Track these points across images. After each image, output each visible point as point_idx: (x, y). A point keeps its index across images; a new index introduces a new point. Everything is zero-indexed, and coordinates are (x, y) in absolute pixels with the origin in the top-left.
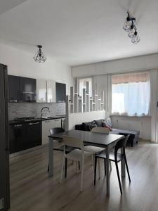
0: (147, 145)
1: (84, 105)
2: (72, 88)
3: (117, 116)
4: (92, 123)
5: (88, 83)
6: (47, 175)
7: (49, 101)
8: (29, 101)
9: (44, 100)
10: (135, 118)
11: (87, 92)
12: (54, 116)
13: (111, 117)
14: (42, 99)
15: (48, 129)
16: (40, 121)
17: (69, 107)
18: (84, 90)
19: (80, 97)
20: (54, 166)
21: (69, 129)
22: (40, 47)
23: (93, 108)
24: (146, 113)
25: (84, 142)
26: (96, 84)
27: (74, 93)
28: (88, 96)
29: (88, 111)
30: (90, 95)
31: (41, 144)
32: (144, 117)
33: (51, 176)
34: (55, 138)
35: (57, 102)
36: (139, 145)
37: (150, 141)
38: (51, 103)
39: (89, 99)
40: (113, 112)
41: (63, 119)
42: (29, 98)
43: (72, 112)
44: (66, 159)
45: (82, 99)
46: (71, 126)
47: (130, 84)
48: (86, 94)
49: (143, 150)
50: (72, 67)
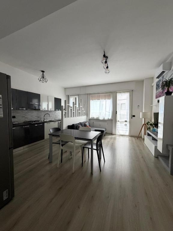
0: (110, 136)
1: (73, 113)
2: (65, 101)
3: (93, 119)
4: (78, 124)
5: (76, 98)
6: (48, 162)
7: (49, 110)
8: (35, 109)
9: (46, 109)
10: (104, 121)
11: (76, 104)
12: (53, 120)
13: (90, 120)
14: (45, 108)
15: (49, 129)
16: (43, 123)
17: (64, 113)
18: (73, 102)
19: (71, 107)
20: (53, 154)
21: (64, 129)
22: (43, 72)
23: (79, 114)
24: (110, 118)
25: (75, 138)
26: (81, 100)
27: (67, 104)
28: (76, 107)
29: (74, 116)
30: (77, 106)
31: (44, 138)
32: (109, 120)
33: (51, 162)
34: (53, 135)
35: (55, 110)
36: (106, 137)
37: (112, 134)
38: (51, 111)
39: (77, 109)
40: (91, 117)
41: (59, 122)
42: (35, 107)
43: (65, 117)
44: (62, 150)
45: (72, 108)
46: (65, 126)
47: (101, 100)
48: (75, 106)
49: (108, 140)
50: (65, 89)
